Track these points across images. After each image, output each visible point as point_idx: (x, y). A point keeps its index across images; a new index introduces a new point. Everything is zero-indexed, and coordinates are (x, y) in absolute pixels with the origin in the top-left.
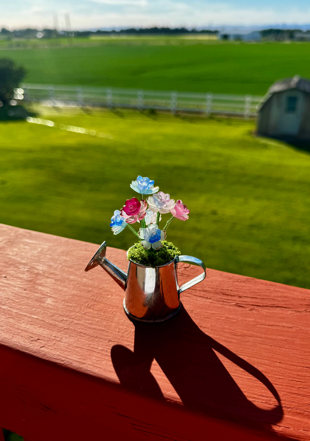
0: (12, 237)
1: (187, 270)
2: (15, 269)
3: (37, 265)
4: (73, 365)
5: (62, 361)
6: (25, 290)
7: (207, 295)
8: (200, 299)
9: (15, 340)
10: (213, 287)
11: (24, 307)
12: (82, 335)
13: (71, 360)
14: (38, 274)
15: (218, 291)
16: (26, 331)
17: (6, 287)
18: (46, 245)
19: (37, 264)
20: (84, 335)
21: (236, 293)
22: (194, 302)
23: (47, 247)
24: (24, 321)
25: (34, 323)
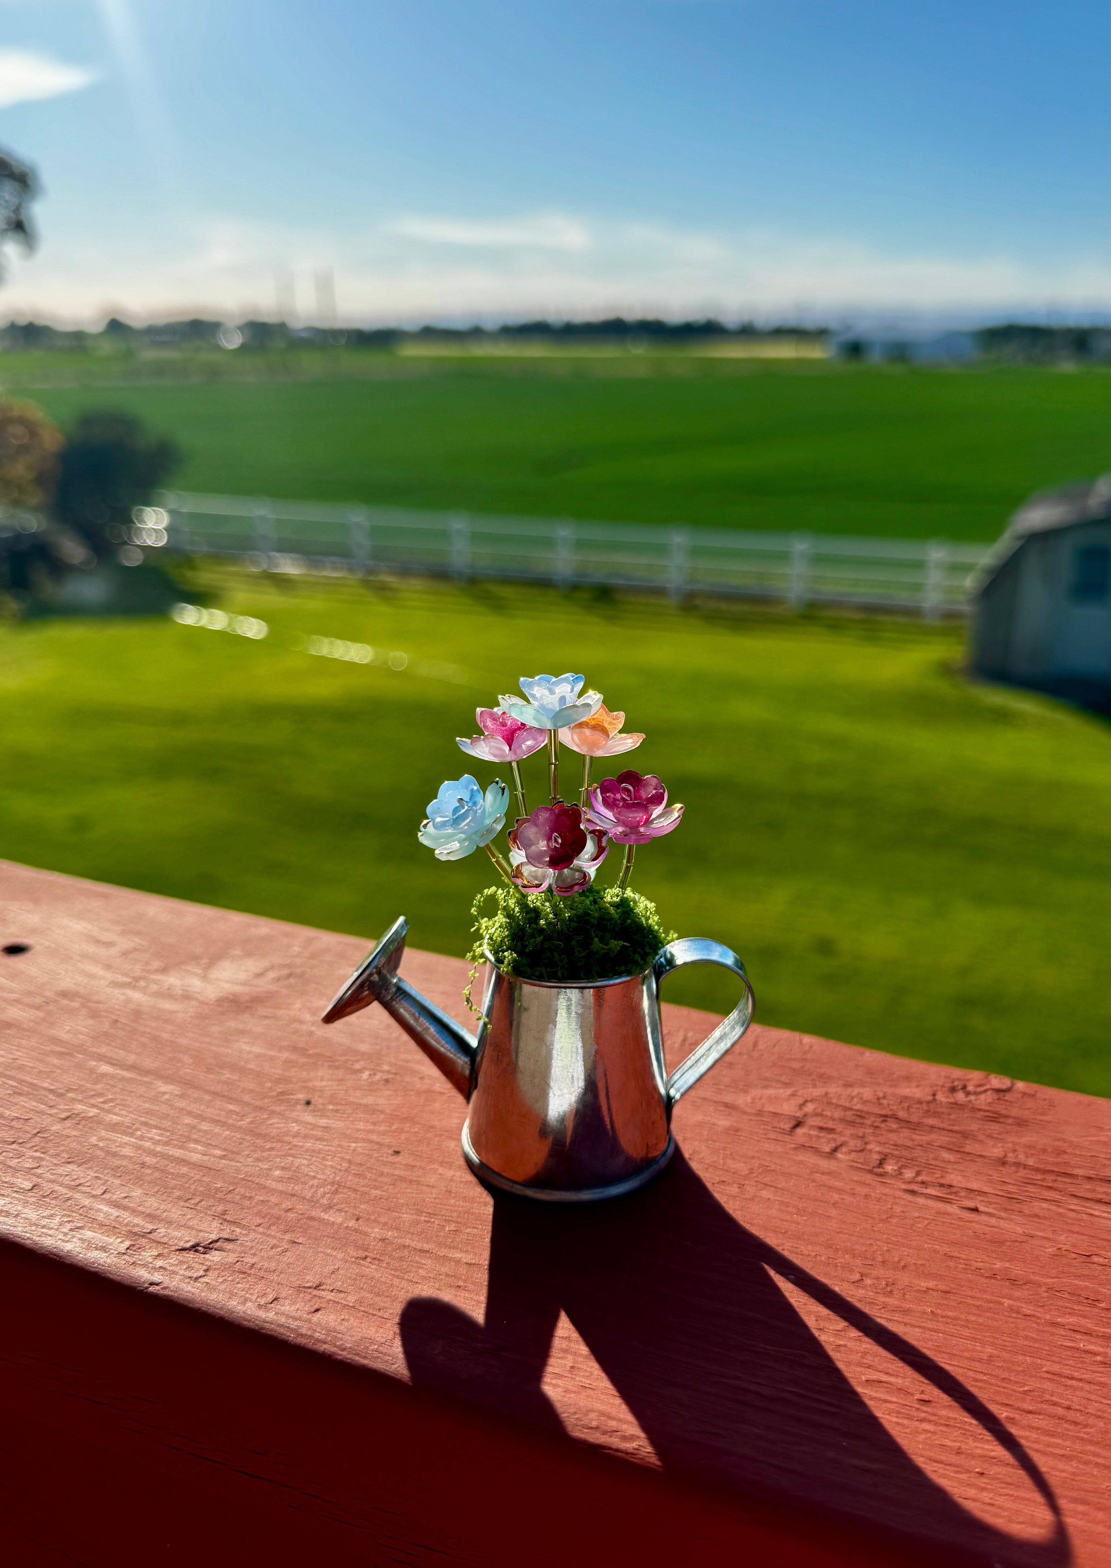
0: (298, 961)
1: (1007, 1101)
2: (339, 1073)
5: (624, 1438)
6: (397, 1153)
8: (1098, 1210)
17: (319, 1139)
22: (1080, 1220)
24: (422, 1272)
25: (465, 1281)
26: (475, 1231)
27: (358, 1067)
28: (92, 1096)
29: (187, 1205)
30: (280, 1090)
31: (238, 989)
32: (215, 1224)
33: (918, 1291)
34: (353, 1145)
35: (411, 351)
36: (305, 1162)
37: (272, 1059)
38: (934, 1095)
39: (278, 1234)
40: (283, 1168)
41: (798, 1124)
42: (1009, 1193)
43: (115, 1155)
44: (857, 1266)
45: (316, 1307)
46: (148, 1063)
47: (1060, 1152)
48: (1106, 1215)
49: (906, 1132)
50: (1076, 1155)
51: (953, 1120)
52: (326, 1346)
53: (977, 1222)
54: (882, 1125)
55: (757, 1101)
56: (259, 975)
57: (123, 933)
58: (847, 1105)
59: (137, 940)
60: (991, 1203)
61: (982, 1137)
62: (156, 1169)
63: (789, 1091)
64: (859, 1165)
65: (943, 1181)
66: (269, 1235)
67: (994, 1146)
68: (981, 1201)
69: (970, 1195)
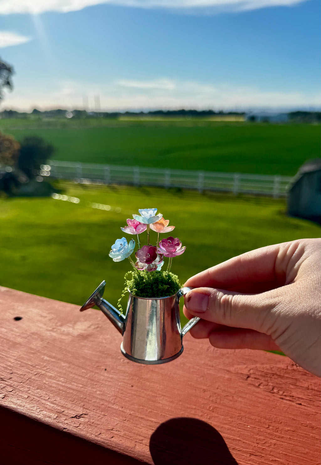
0: (100, 322)
6: (132, 386)
17: (110, 382)
26: (156, 412)
27: (119, 358)
28: (43, 367)
29: (73, 403)
30: (97, 365)
31: (83, 332)
32: (82, 408)
33: (285, 431)
34: (120, 383)
35: (122, 119)
36: (106, 389)
37: (94, 355)
38: (287, 367)
39: (100, 412)
40: (100, 391)
41: (248, 377)
42: (310, 399)
43: (51, 386)
44: (267, 423)
45: (112, 436)
46: (59, 356)
49: (280, 379)
51: (293, 375)
52: (115, 449)
53: (302, 408)
54: (273, 377)
55: (236, 369)
56: (89, 327)
57: (49, 313)
58: (262, 370)
59: (53, 315)
61: (301, 380)
62: (63, 391)
63: (245, 366)
64: (266, 390)
65: (291, 395)
66: (97, 413)
67: (305, 383)
68: (302, 401)
69: (299, 400)
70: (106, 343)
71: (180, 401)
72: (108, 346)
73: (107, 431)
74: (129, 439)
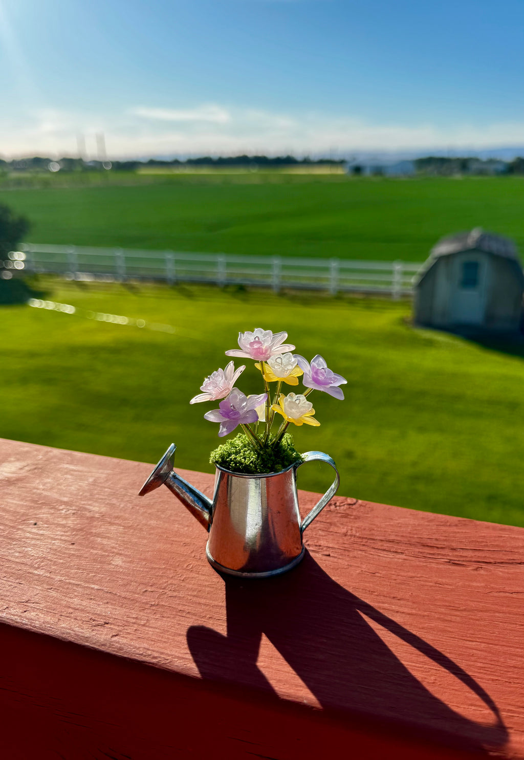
0: (41, 462)
1: (353, 509)
2: (52, 511)
3: (89, 505)
4: (176, 664)
6: (73, 544)
7: (396, 547)
8: (382, 554)
9: (63, 625)
10: (404, 535)
11: (73, 571)
12: (184, 614)
13: (169, 655)
14: (92, 518)
15: (413, 541)
16: (82, 610)
17: (38, 540)
18: (102, 473)
19: (90, 503)
20: (188, 616)
21: (445, 543)
22: (374, 558)
23: (104, 476)
24: (76, 594)
25: (94, 596)
26: (102, 576)
27: (61, 508)
30: (23, 519)
31: (11, 475)
34: (54, 541)
35: (143, 172)
36: (30, 549)
37: (23, 506)
39: (13, 580)
40: (20, 552)
42: (345, 548)
45: (25, 610)
47: (371, 530)
48: (386, 556)
50: (378, 531)
51: (328, 518)
52: (27, 626)
53: (329, 561)
56: (21, 469)
60: (336, 552)
61: (338, 525)
65: (316, 544)
66: (9, 581)
67: (343, 528)
68: (333, 552)
69: (329, 549)
70: (43, 490)
71: (144, 560)
72: (45, 493)
73: (18, 605)
74: (50, 612)
